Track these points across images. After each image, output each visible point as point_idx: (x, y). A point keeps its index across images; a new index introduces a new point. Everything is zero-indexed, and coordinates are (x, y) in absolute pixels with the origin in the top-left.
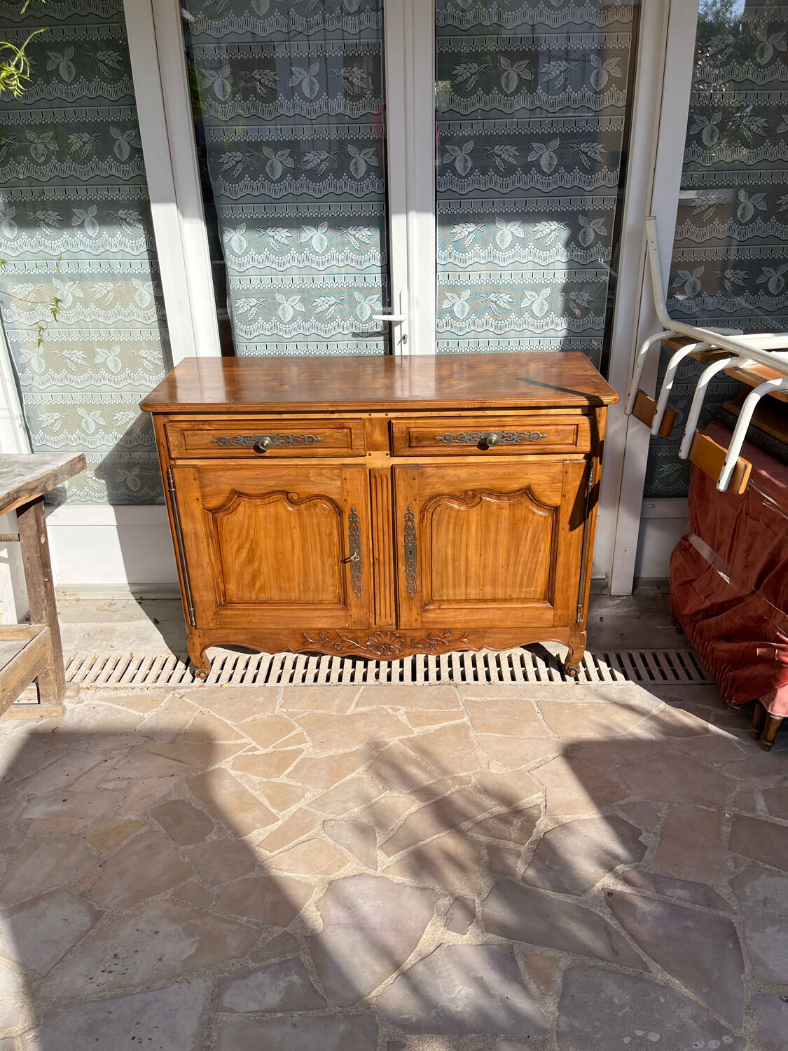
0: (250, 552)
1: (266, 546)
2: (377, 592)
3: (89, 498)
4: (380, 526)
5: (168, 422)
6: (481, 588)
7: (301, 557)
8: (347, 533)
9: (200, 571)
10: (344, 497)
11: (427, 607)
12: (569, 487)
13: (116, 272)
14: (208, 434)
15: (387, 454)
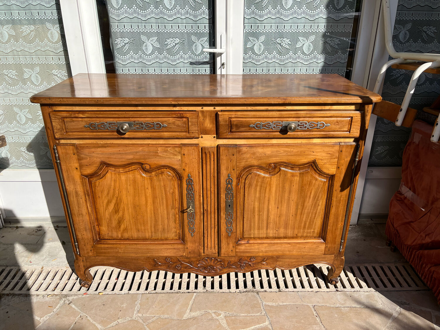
0: (116, 205)
1: (128, 202)
2: (206, 232)
3: (24, 164)
4: (209, 187)
5: (52, 112)
6: (277, 229)
7: (152, 208)
8: (185, 192)
9: (81, 218)
10: (183, 167)
11: (240, 242)
12: (342, 162)
13: (35, 18)
14: (82, 121)
15: (214, 137)
